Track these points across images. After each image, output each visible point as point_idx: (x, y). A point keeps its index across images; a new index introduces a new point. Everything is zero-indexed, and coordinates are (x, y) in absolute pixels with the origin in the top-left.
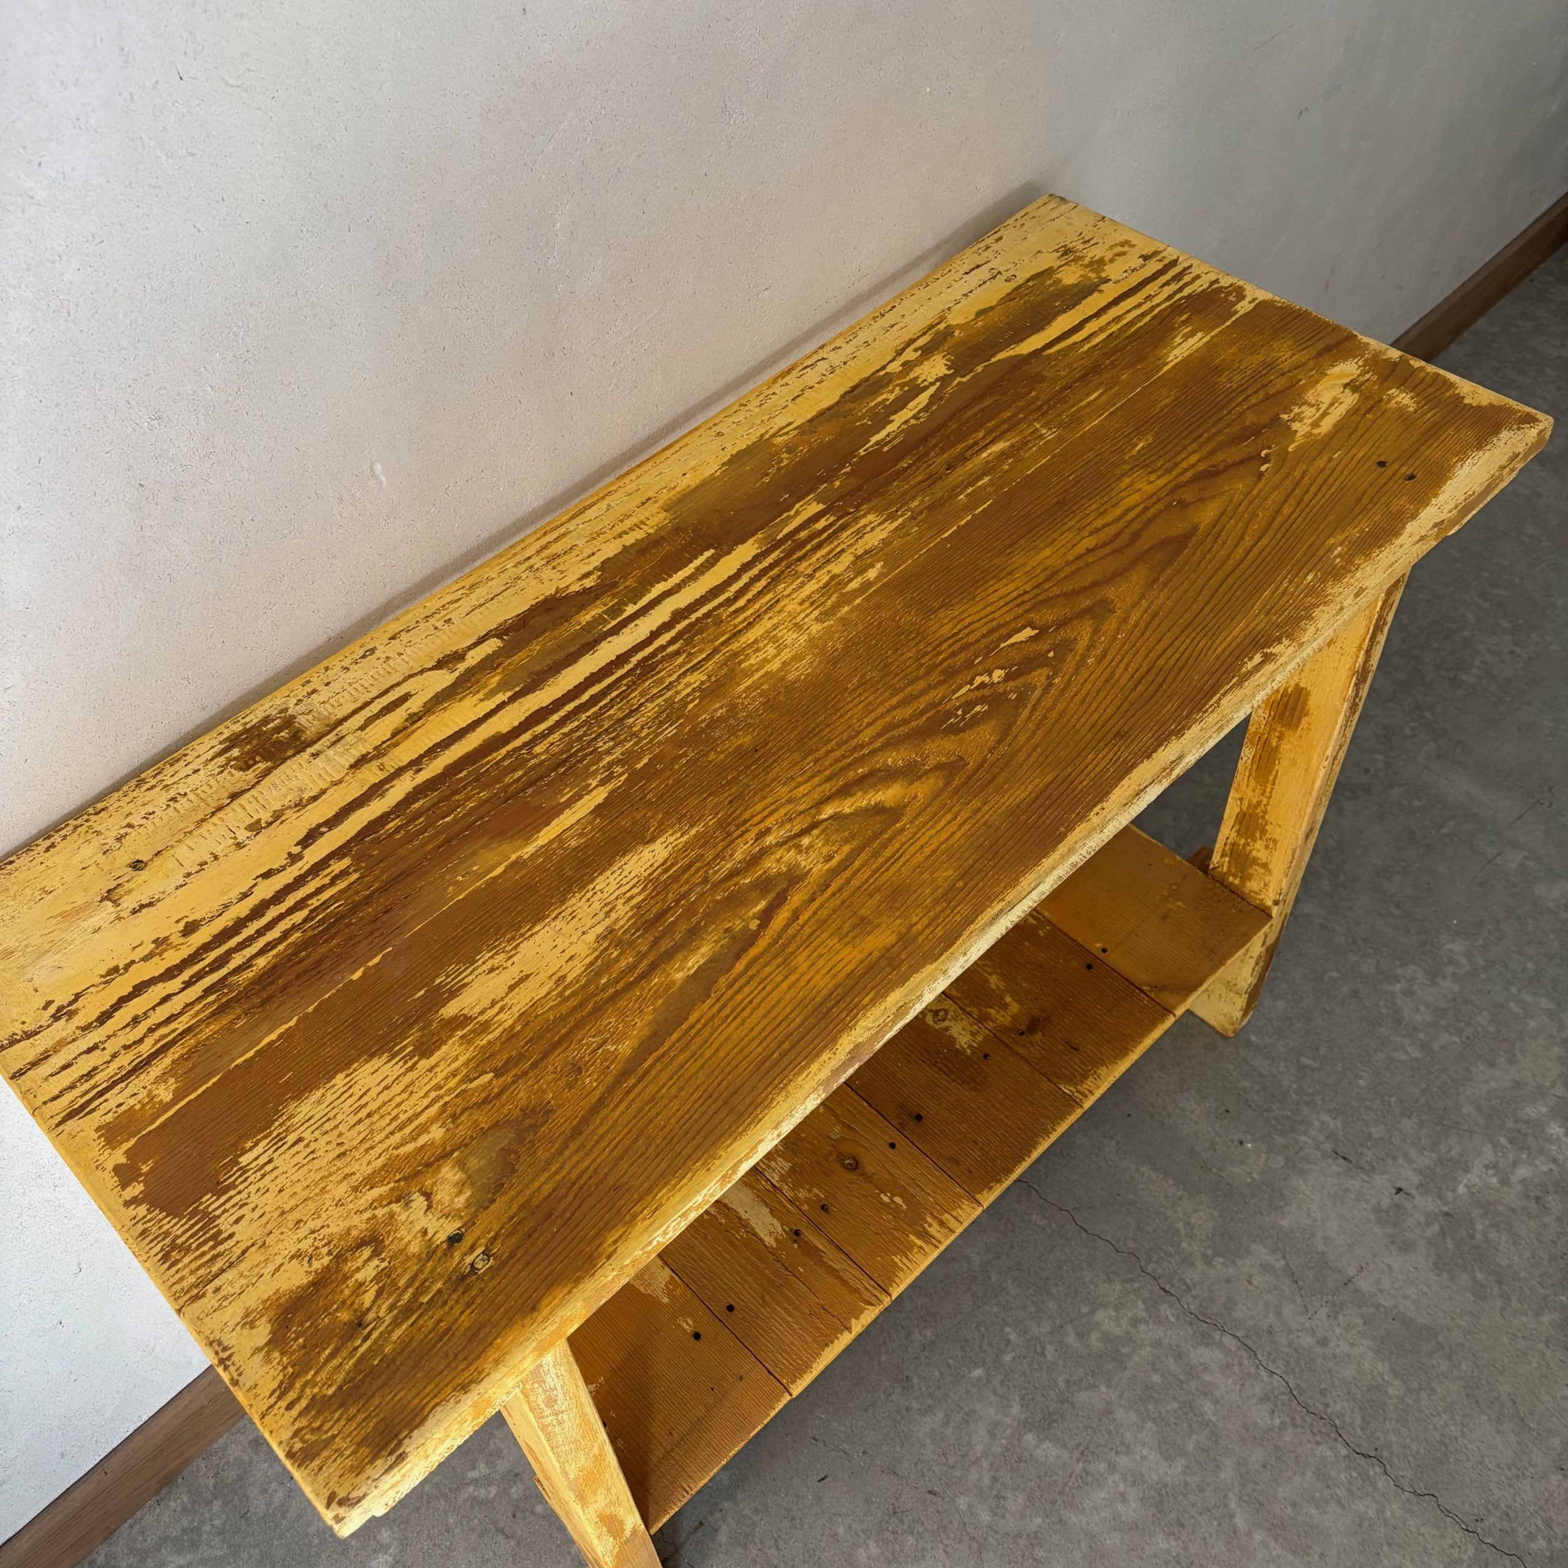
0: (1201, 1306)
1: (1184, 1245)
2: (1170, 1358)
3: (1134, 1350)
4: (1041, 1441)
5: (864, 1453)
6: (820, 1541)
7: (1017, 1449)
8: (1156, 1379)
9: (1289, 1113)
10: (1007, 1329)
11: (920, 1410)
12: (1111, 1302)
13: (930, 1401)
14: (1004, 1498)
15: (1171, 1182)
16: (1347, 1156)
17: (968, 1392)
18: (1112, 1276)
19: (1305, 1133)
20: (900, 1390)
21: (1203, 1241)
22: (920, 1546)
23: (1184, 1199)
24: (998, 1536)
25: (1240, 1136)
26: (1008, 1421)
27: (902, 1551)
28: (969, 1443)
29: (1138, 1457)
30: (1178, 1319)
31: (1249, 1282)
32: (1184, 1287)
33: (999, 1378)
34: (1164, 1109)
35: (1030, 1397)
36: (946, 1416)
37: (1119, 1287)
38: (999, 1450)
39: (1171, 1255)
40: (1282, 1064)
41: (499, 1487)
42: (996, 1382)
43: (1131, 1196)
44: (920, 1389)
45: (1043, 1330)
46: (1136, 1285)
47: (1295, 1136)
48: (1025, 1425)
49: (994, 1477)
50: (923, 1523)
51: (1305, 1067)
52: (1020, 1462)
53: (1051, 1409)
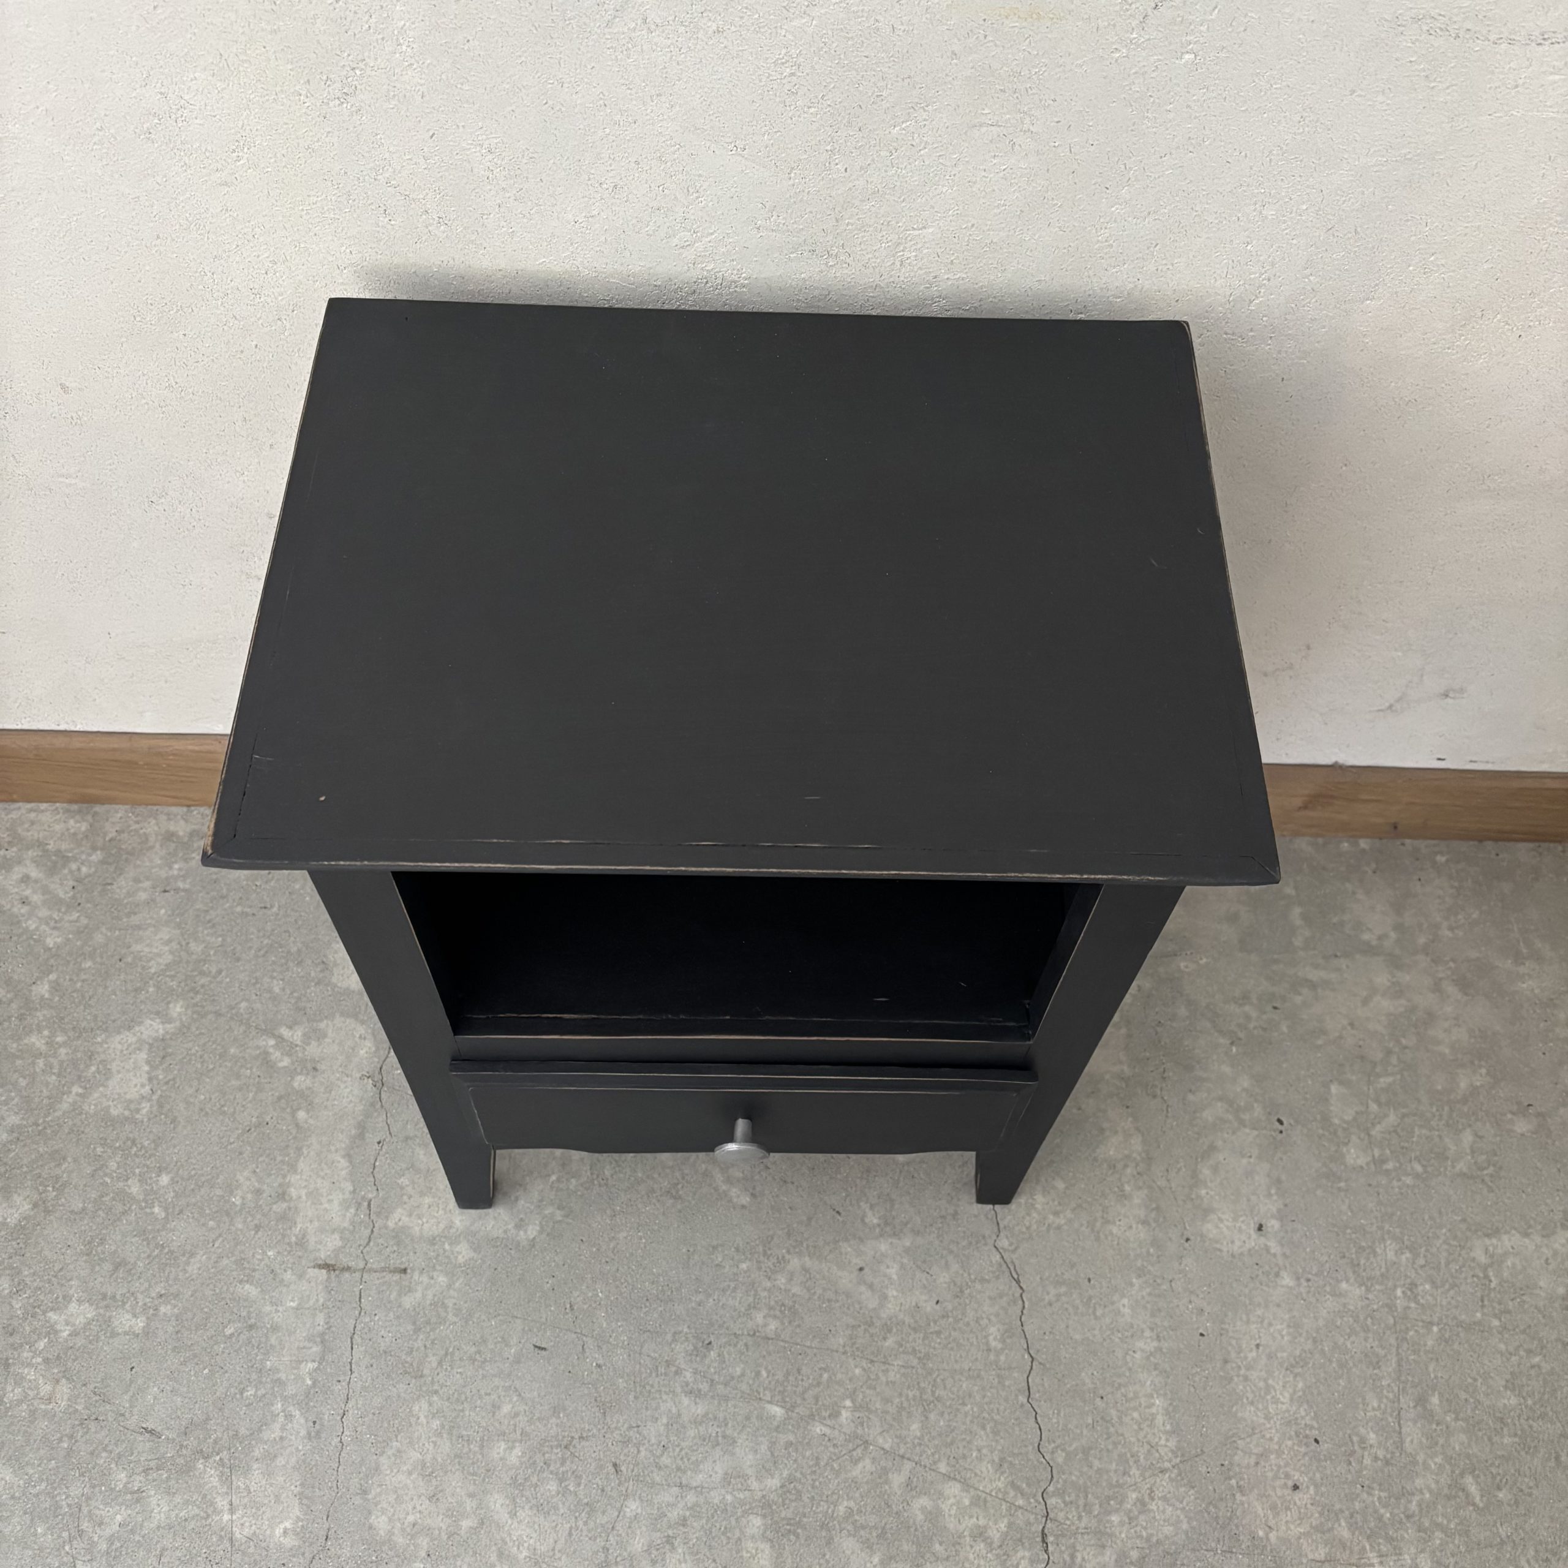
1: (1115, 1518)
3: (947, 1559)
4: (764, 1537)
5: (599, 1366)
6: (480, 1397)
7: (733, 1522)
9: (1387, 1516)
10: (848, 1403)
11: (687, 1384)
12: (976, 1489)
13: (704, 1387)
14: (673, 1548)
15: (1172, 1444)
17: (748, 1418)
18: (1006, 1465)
20: (691, 1347)
22: (555, 1500)
23: (1167, 1476)
25: (1303, 1480)
26: (755, 1485)
27: (536, 1486)
28: (697, 1463)
32: (1068, 1559)
33: (791, 1438)
34: (1249, 1368)
35: (800, 1487)
36: (707, 1414)
37: (1001, 1484)
38: (716, 1501)
39: (1090, 1512)
40: (1439, 1460)
41: (293, 1063)
42: (783, 1438)
43: (1113, 1412)
44: (709, 1367)
45: (881, 1441)
46: (1020, 1502)
47: (1368, 1547)
48: (766, 1506)
49: (685, 1519)
50: (579, 1485)
51: (1463, 1490)
52: (724, 1533)
53: (805, 1520)
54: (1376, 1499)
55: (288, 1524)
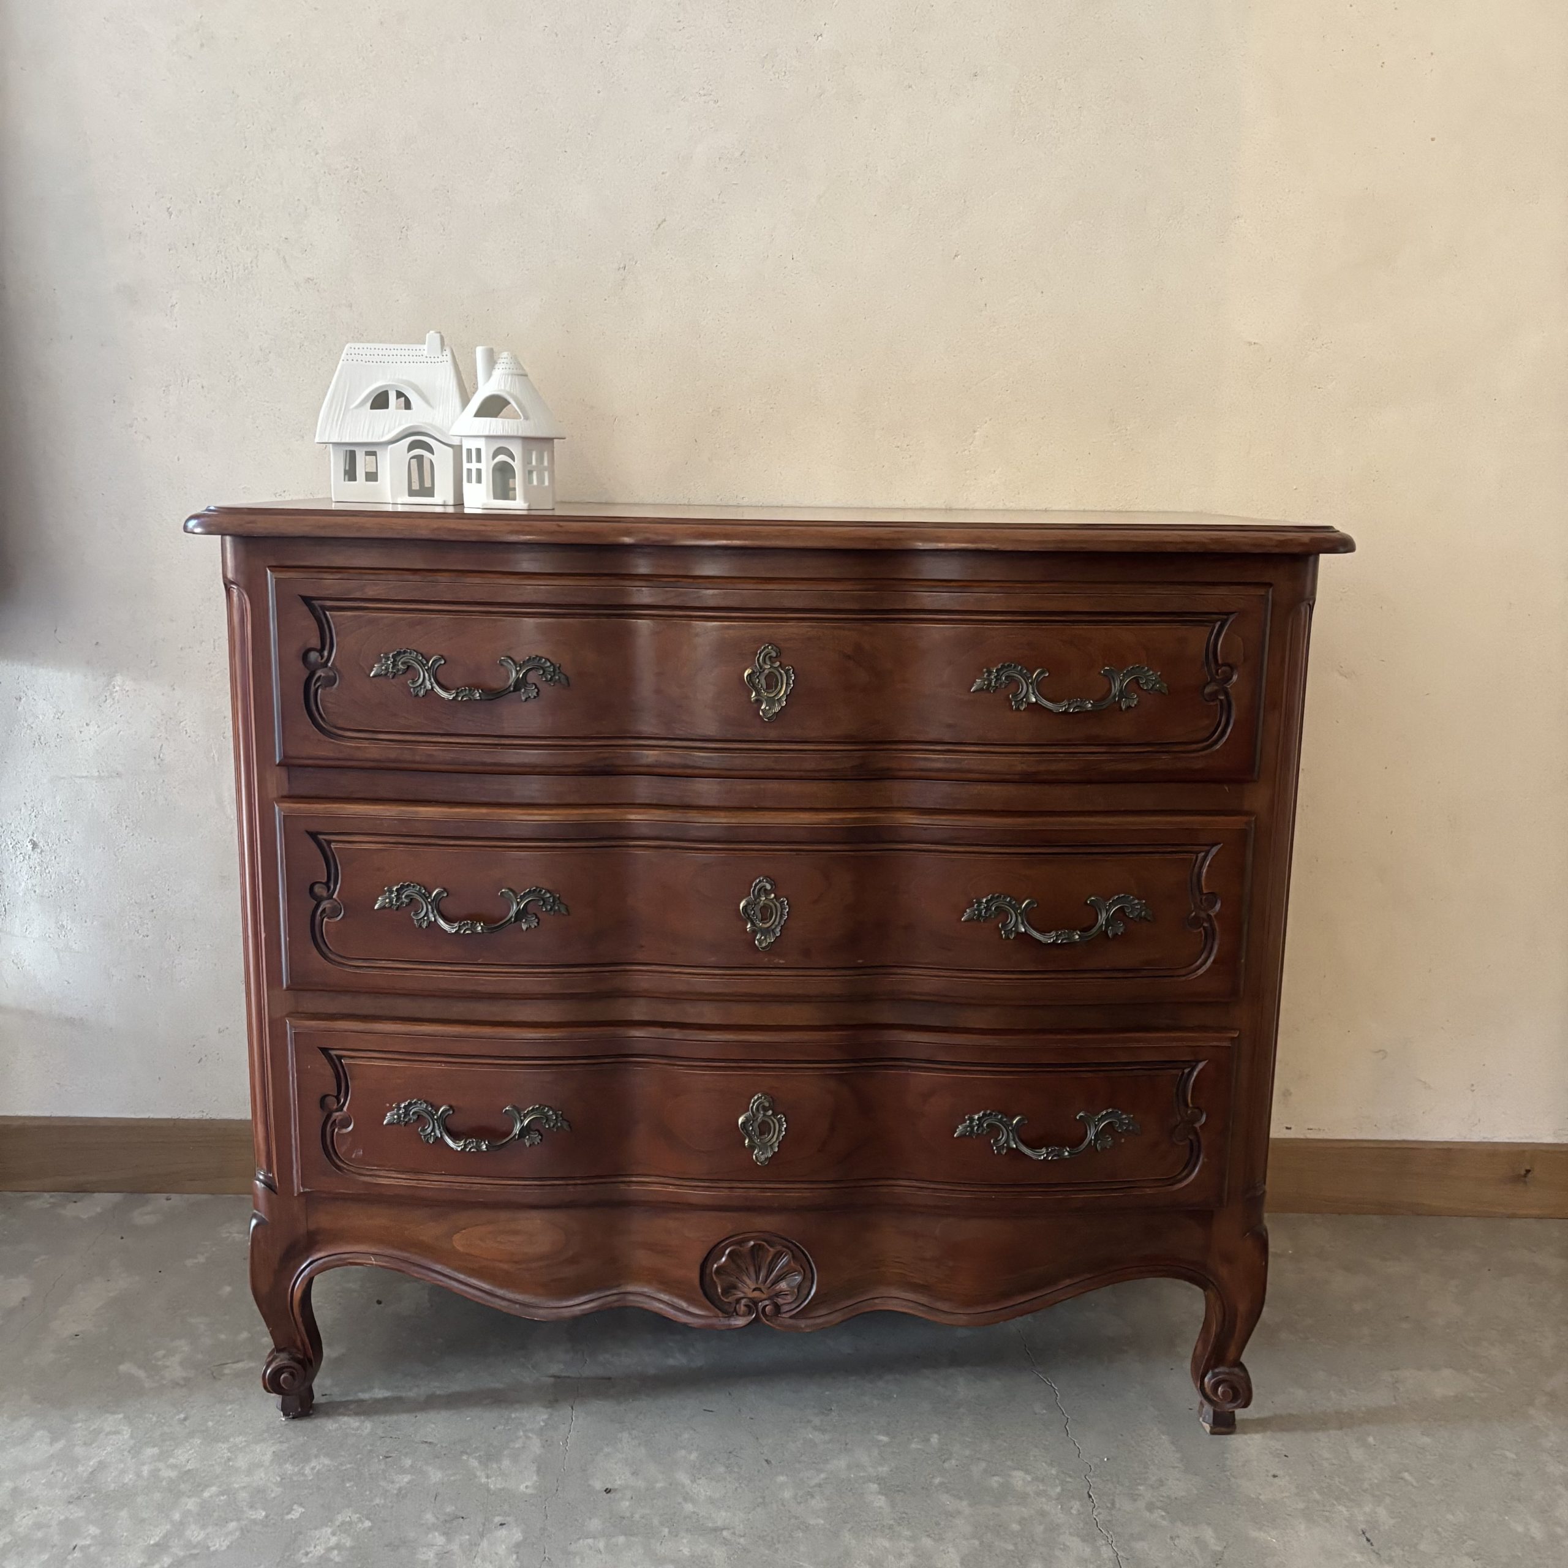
0: (1109, 1521)
1: (1141, 1488)
2: (1042, 1528)
3: (1019, 1504)
4: (880, 1493)
6: (666, 1431)
7: (856, 1485)
8: (1015, 1527)
9: (1347, 1490)
10: (935, 1435)
11: (817, 1427)
12: (1036, 1474)
13: (829, 1428)
14: (813, 1496)
15: (1178, 1456)
16: (1372, 1541)
17: (862, 1441)
18: (1056, 1464)
19: (1345, 1506)
20: (817, 1411)
21: (1163, 1496)
22: (724, 1475)
23: (1177, 1469)
24: (782, 1508)
25: (1279, 1473)
26: (871, 1470)
27: (709, 1469)
28: (827, 1460)
29: (941, 1548)
30: (1079, 1514)
31: (1171, 1538)
32: (1109, 1505)
33: (895, 1450)
35: (903, 1471)
36: (831, 1440)
37: (1054, 1472)
38: (843, 1477)
39: (1122, 1485)
40: (1381, 1465)
42: (889, 1450)
43: (1132, 1442)
44: (831, 1419)
45: (961, 1452)
46: (1069, 1479)
47: (1335, 1502)
48: (879, 1480)
49: (820, 1484)
50: (741, 1469)
51: (1402, 1478)
52: (849, 1491)
53: (910, 1486)
54: (1337, 1482)
55: (529, 1484)
